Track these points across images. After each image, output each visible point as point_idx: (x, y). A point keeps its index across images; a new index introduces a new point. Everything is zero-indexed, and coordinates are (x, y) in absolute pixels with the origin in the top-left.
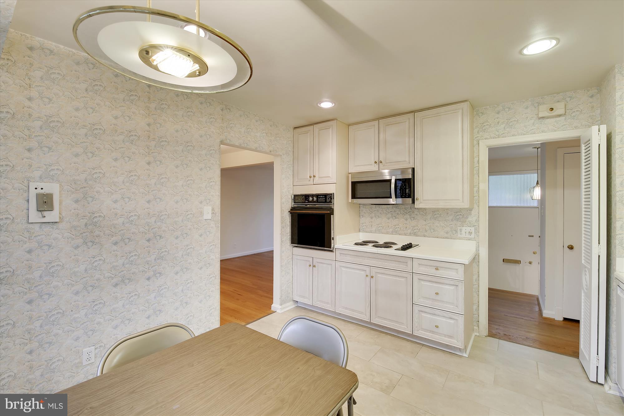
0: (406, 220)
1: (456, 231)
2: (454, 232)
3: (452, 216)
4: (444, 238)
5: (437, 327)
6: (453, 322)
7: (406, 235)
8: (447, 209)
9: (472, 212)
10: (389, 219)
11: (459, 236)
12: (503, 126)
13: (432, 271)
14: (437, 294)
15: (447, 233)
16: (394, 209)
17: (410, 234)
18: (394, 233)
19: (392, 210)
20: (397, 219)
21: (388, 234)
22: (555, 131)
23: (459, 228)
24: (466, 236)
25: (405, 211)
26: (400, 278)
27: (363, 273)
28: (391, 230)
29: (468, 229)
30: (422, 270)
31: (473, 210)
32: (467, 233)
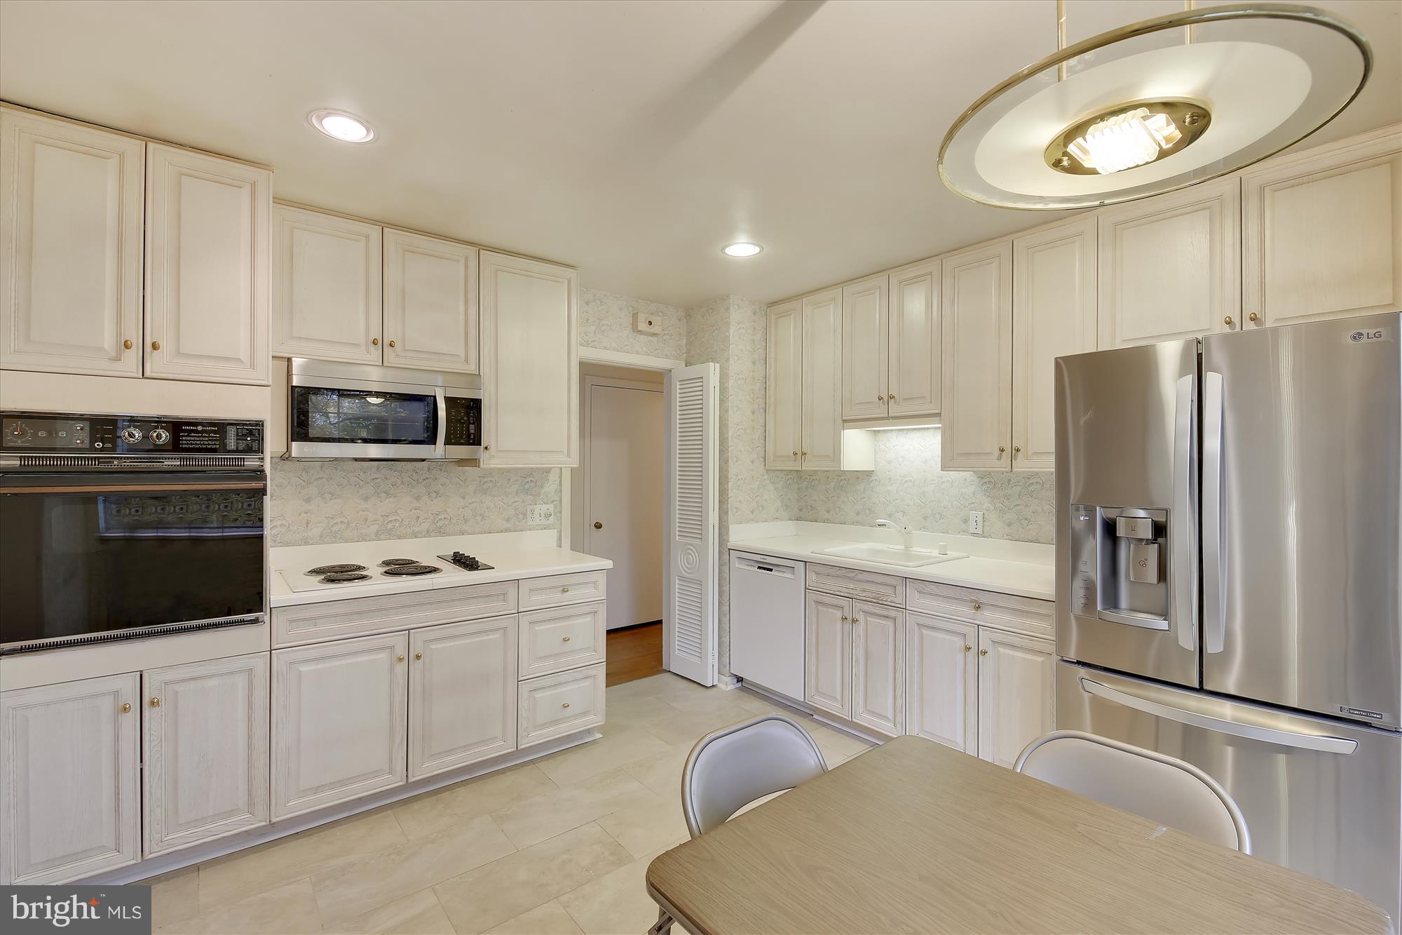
0: (418, 498)
1: (525, 515)
2: (521, 517)
3: (517, 484)
4: (502, 532)
5: (565, 706)
6: (589, 683)
7: (416, 537)
8: (509, 470)
9: (550, 475)
10: (366, 499)
11: (532, 523)
12: (593, 328)
13: (556, 598)
14: (565, 640)
15: (508, 520)
16: (384, 471)
17: (428, 533)
18: (382, 537)
19: (376, 476)
20: (392, 500)
21: (364, 540)
22: (649, 355)
23: (530, 508)
24: (540, 523)
25: (415, 477)
26: (488, 635)
27: (383, 655)
28: (374, 528)
29: (545, 507)
30: (537, 600)
31: (552, 472)
32: (543, 515)
